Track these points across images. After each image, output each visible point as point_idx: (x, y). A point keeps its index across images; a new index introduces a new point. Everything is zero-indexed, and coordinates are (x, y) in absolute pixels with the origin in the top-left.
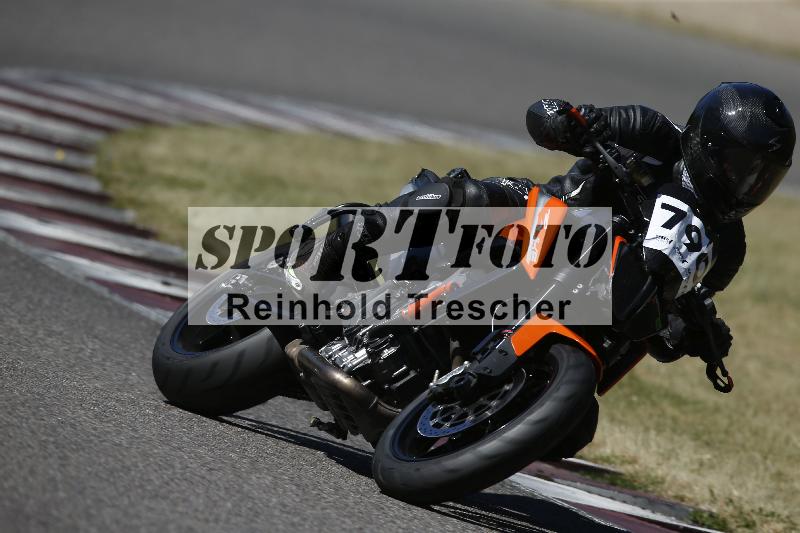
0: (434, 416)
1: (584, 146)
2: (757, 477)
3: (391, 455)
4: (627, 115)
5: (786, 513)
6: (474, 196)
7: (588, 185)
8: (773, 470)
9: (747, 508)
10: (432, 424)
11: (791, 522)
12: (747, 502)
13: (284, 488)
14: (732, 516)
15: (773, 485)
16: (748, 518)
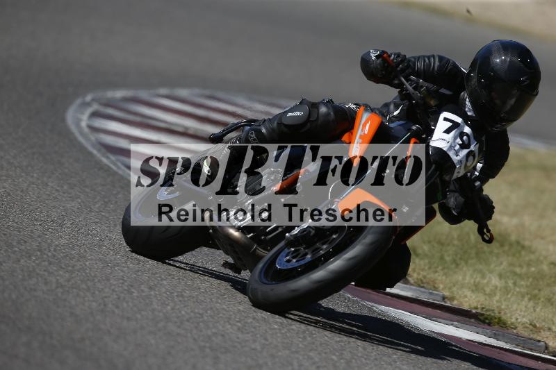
0: (287, 255)
1: (394, 79)
3: (258, 280)
4: (430, 61)
6: (325, 113)
7: (405, 108)
10: (285, 260)
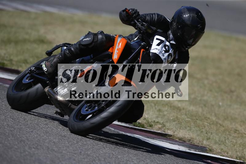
1: (131, 21)
2: (153, 111)
3: (73, 120)
4: (152, 16)
5: (162, 122)
6: (101, 38)
7: (140, 37)
8: (158, 109)
9: (150, 121)
11: (164, 125)
12: (150, 119)
13: (8, 120)
14: (145, 123)
15: (157, 113)
16: (151, 124)
